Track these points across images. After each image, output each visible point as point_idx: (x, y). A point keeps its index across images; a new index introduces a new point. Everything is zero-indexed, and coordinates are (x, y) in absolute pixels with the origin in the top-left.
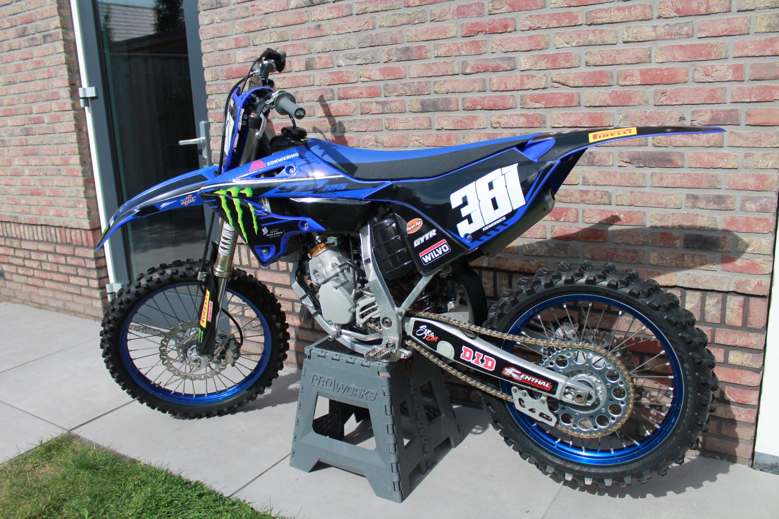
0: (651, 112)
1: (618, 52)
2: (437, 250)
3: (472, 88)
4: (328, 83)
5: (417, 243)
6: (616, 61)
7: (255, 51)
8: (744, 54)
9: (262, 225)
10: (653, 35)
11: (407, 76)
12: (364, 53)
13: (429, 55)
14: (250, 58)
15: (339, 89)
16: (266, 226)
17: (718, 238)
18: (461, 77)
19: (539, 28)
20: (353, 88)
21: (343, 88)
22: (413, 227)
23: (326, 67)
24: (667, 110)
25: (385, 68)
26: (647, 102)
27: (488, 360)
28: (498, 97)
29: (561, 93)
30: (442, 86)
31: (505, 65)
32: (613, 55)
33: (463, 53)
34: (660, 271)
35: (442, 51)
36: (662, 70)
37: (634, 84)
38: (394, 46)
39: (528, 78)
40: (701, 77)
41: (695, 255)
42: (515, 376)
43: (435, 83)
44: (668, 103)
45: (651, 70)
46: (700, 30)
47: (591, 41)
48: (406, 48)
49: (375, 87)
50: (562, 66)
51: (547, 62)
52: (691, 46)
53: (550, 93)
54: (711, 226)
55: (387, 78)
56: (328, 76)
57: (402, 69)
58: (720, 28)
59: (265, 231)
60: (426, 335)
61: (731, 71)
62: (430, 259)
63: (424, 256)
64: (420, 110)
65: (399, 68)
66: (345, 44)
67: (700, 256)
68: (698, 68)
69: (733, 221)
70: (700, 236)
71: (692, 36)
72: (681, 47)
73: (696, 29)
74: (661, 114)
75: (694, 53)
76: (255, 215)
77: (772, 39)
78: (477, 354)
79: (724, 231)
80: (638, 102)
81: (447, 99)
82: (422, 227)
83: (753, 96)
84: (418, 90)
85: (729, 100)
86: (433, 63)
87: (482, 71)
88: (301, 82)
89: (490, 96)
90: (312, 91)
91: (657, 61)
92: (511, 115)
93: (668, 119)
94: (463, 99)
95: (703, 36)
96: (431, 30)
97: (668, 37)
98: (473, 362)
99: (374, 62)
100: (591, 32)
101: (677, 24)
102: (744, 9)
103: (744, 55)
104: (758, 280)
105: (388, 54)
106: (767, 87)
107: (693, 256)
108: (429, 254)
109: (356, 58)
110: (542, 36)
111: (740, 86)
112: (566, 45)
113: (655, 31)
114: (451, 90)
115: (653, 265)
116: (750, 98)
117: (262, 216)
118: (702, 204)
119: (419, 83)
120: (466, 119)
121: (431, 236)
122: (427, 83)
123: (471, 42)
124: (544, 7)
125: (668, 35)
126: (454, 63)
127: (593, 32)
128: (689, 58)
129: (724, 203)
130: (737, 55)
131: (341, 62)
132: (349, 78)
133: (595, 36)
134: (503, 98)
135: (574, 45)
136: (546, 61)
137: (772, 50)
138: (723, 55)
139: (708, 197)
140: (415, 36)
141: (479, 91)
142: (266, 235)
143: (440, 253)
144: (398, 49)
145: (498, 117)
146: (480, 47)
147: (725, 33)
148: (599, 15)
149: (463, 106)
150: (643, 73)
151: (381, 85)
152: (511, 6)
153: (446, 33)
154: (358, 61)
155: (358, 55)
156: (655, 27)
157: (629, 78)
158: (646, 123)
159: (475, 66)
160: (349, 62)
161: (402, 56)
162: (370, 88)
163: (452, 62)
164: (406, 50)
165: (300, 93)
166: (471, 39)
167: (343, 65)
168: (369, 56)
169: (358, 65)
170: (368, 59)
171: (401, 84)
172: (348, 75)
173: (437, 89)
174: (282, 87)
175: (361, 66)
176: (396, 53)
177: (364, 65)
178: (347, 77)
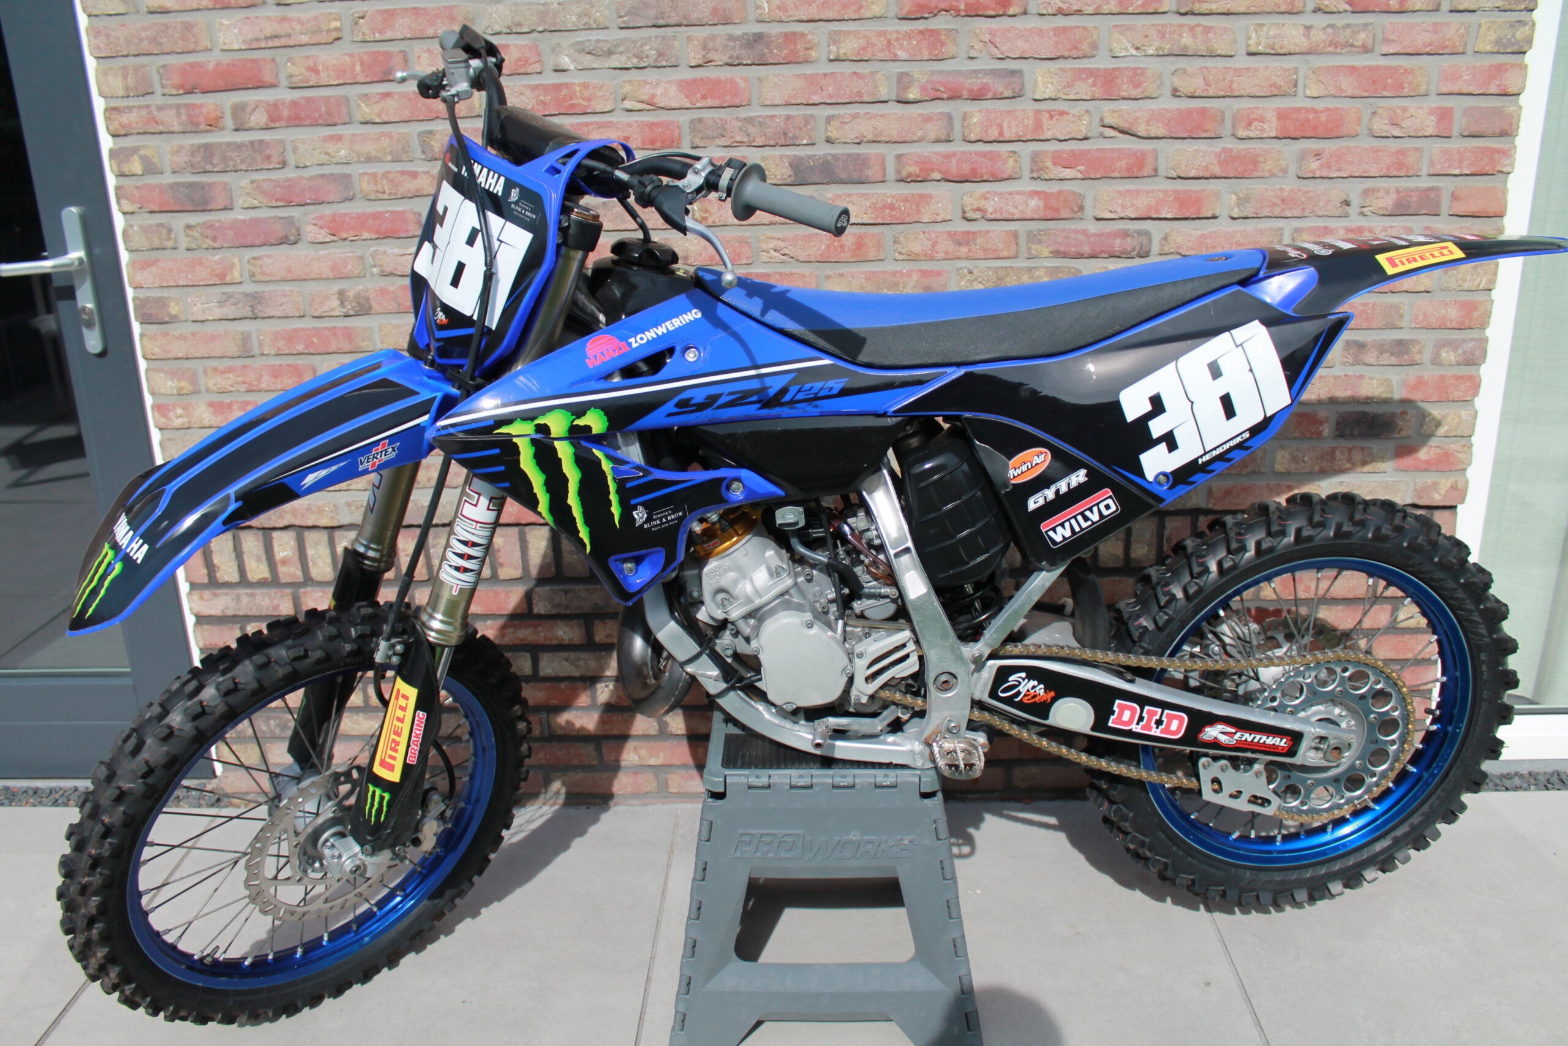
0: (1292, 190)
1: (1238, 72)
2: (1088, 513)
3: (920, 133)
5: (1034, 503)
6: (1232, 90)
7: (284, 19)
8: (1455, 89)
9: (633, 502)
10: (1303, 43)
11: (755, 101)
12: (634, 42)
13: (814, 54)
14: (267, 38)
16: (641, 504)
17: (1393, 415)
18: (894, 109)
19: (1079, 12)
20: (601, 126)
22: (1024, 468)
23: (522, 70)
24: (1321, 186)
25: (695, 80)
26: (1285, 171)
27: (1170, 718)
28: (983, 154)
29: (1119, 150)
30: (847, 127)
31: (999, 86)
32: (1228, 78)
33: (902, 54)
34: (1292, 484)
35: (849, 47)
36: (1316, 111)
37: (1265, 135)
38: (720, 30)
39: (1051, 117)
40: (1385, 128)
41: (1354, 447)
42: (1223, 739)
43: (829, 120)
44: (1325, 174)
45: (1297, 110)
46: (1386, 41)
47: (1186, 48)
48: (754, 34)
49: (665, 125)
50: (1124, 94)
51: (1094, 85)
52: (1371, 69)
53: (1098, 150)
54: (1384, 396)
55: (698, 105)
56: (528, 93)
57: (741, 84)
58: (1421, 40)
59: (640, 515)
60: (1024, 691)
61: (1433, 118)
62: (1068, 533)
63: (1054, 529)
64: (789, 181)
65: (733, 82)
66: (579, 16)
67: (1362, 449)
68: (1380, 111)
69: (1420, 384)
70: (1365, 414)
71: (1372, 51)
72: (1353, 69)
73: (1379, 37)
74: (1310, 195)
75: (1374, 83)
76: (614, 479)
77: (1500, 65)
78: (1149, 712)
79: (1403, 401)
80: (1270, 171)
81: (858, 156)
82: (1048, 467)
83: (1466, 163)
84: (784, 134)
85: (1424, 171)
86: (825, 75)
87: (945, 96)
89: (963, 152)
91: (1308, 93)
92: (1010, 194)
93: (1321, 204)
94: (899, 157)
95: (1392, 51)
97: (1330, 49)
98: (1137, 728)
99: (664, 63)
100: (1186, 29)
101: (1348, 26)
102: (1461, 8)
103: (1456, 91)
104: (1452, 480)
105: (705, 47)
106: (1487, 149)
107: (1350, 450)
108: (1067, 525)
109: (610, 53)
110: (1085, 29)
111: (1446, 146)
112: (1134, 52)
113: (1308, 36)
114: (870, 137)
115: (1281, 473)
116: (1461, 167)
117: (632, 479)
118: (1370, 358)
119: (788, 117)
120: (906, 200)
121: (1074, 484)
122: (807, 119)
123: (921, 32)
125: (1330, 45)
126: (878, 76)
127: (1192, 29)
128: (1365, 91)
129: (1407, 353)
130: (1445, 90)
131: (566, 61)
132: (589, 100)
133: (1194, 37)
134: (993, 157)
135: (1151, 52)
136: (1090, 81)
137: (1499, 86)
138: (1422, 89)
139: (1382, 345)
140: (779, 8)
141: (938, 141)
142: (642, 526)
143: (1095, 517)
144: (731, 38)
145: (980, 198)
146: (943, 44)
147: (1427, 50)
149: (898, 172)
150: (1282, 115)
151: (681, 119)
153: (861, 7)
154: (615, 61)
155: (618, 46)
156: (1308, 28)
157: (1255, 124)
158: (1283, 210)
159: (930, 86)
160: (588, 61)
161: (744, 52)
162: (651, 125)
163: (873, 73)
164: (755, 41)
165: (438, 136)
166: (921, 25)
167: (572, 67)
168: (651, 49)
169: (615, 69)
170: (647, 57)
171: (737, 119)
172: (586, 94)
173: (833, 134)
174: (378, 120)
175: (624, 72)
176: (726, 46)
177: (634, 71)
178: (584, 99)
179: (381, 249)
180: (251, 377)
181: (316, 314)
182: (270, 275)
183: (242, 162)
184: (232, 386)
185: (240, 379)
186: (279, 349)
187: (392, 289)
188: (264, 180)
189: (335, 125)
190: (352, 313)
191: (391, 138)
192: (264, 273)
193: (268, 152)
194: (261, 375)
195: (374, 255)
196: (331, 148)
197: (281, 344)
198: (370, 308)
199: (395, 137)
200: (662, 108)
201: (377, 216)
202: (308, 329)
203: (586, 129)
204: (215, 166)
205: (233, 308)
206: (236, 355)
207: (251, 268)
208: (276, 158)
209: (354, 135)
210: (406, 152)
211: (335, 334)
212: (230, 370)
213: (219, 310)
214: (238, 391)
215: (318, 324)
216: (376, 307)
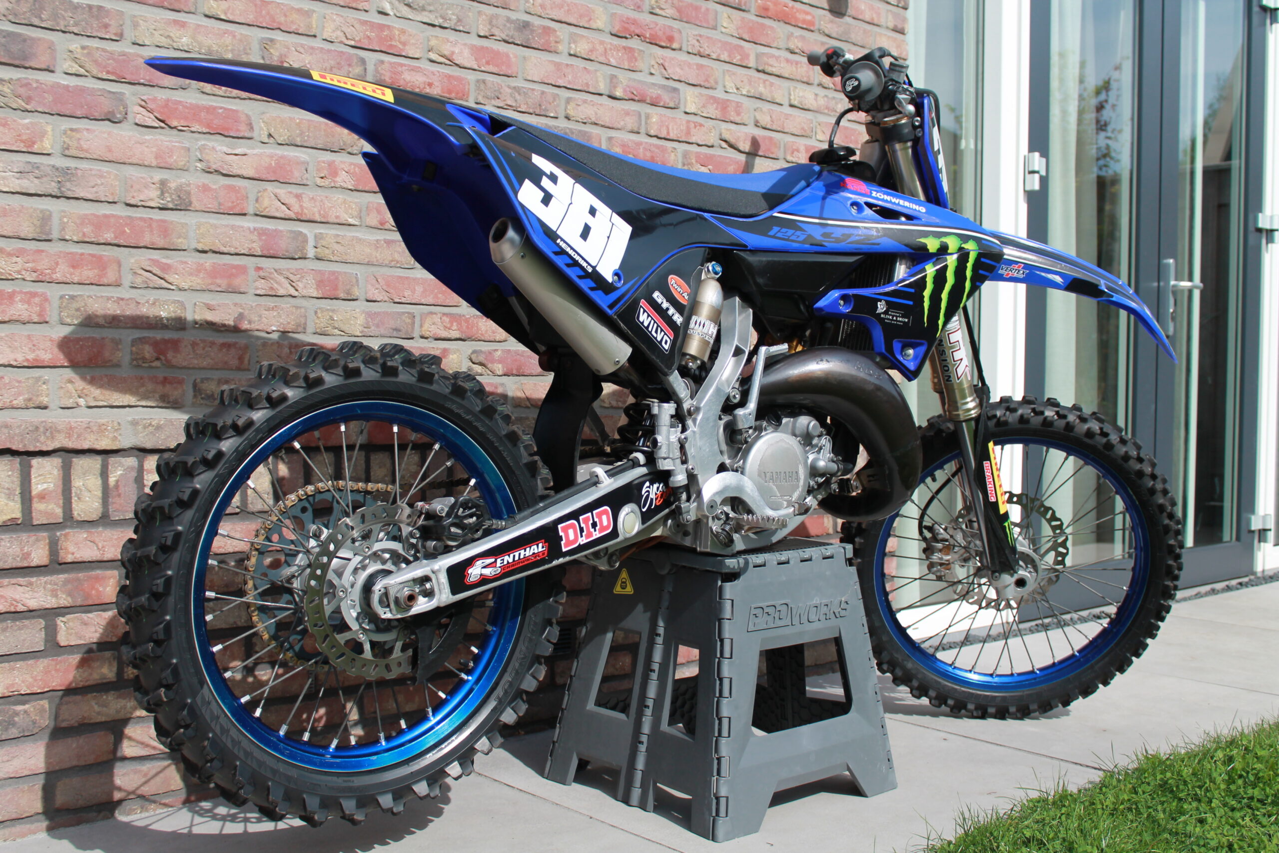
1: (786, 116)
3: (622, 123)
4: (352, 43)
11: (520, 75)
13: (560, 47)
15: (382, 62)
18: (605, 100)
19: (708, 56)
20: (412, 68)
21: (391, 63)
23: (354, 5)
25: (482, 48)
29: (730, 158)
30: (579, 109)
31: (666, 98)
32: (781, 120)
33: (613, 61)
35: (582, 48)
38: (502, 12)
39: (695, 127)
43: (568, 101)
47: (761, 94)
48: (524, 21)
49: (459, 80)
50: (732, 119)
51: (716, 109)
53: (719, 156)
55: (483, 69)
56: (357, 26)
57: (512, 59)
65: (507, 56)
81: (586, 132)
84: (540, 105)
86: (567, 65)
87: (637, 98)
88: (282, 19)
89: (646, 143)
90: (312, 48)
94: (610, 139)
96: (568, 5)
99: (461, 28)
100: (761, 81)
101: (834, 98)
105: (490, 23)
110: (712, 68)
112: (735, 91)
113: (816, 100)
114: (593, 119)
119: (543, 93)
122: (554, 97)
123: (624, 48)
124: (715, 28)
125: (826, 109)
126: (599, 74)
127: (765, 81)
131: (387, 7)
132: (404, 44)
133: (765, 87)
134: (663, 150)
135: (744, 93)
136: (715, 106)
140: (541, 6)
141: (632, 132)
144: (508, 20)
146: (636, 60)
148: (772, 61)
151: (469, 77)
152: (679, 10)
153: (590, 20)
154: (426, 17)
159: (628, 89)
160: (405, 11)
161: (516, 34)
162: (450, 77)
163: (596, 71)
164: (524, 27)
165: (278, 45)
166: (623, 42)
167: (391, 13)
168: (453, 14)
169: (424, 23)
170: (450, 20)
171: (509, 87)
172: (403, 38)
173: (571, 113)
174: (223, 17)
175: (430, 28)
176: (505, 26)
177: (437, 28)
178: (400, 42)
179: (210, 144)
180: (44, 264)
181: (132, 202)
182: (87, 151)
183: (76, 25)
184: (19, 272)
185: (30, 265)
186: (84, 234)
187: (214, 187)
188: (97, 48)
189: (179, 11)
190: (171, 206)
191: (234, 36)
192: (81, 149)
193: (106, 20)
194: (57, 264)
195: (202, 149)
196: (174, 32)
197: (88, 229)
198: (190, 203)
199: (238, 37)
200: (457, 65)
201: (210, 110)
202: (121, 217)
203: (400, 69)
204: (42, 20)
205: (36, 181)
206: (30, 236)
207: (67, 140)
208: (113, 29)
209: (199, 25)
210: (247, 54)
211: (150, 226)
212: (19, 253)
213: (17, 182)
214: (24, 279)
215: (131, 212)
216: (196, 205)
